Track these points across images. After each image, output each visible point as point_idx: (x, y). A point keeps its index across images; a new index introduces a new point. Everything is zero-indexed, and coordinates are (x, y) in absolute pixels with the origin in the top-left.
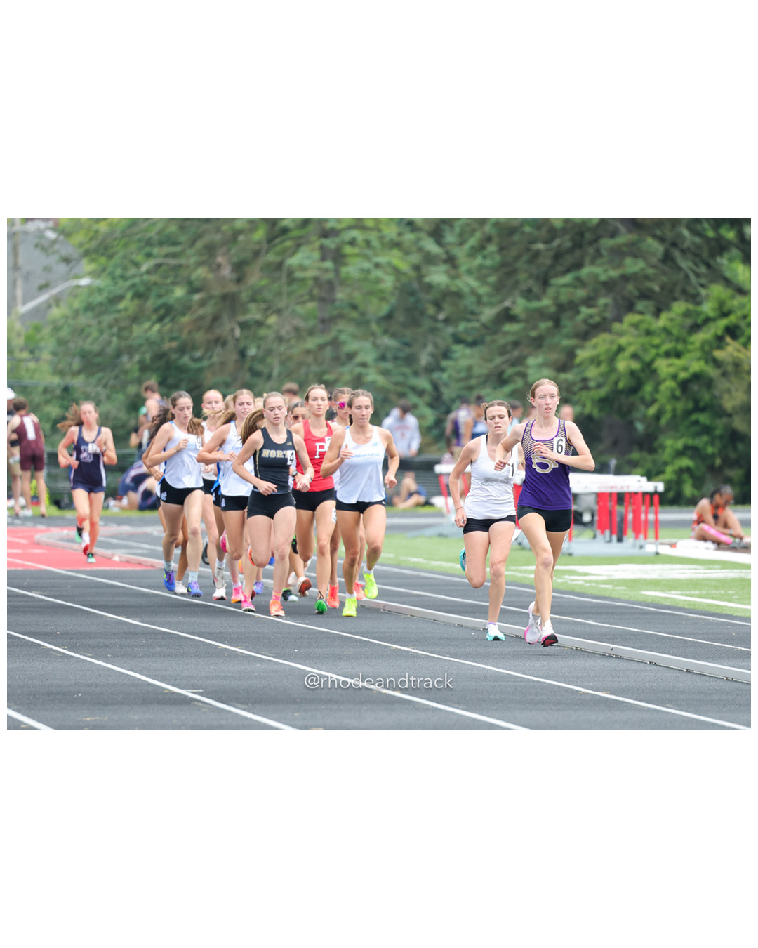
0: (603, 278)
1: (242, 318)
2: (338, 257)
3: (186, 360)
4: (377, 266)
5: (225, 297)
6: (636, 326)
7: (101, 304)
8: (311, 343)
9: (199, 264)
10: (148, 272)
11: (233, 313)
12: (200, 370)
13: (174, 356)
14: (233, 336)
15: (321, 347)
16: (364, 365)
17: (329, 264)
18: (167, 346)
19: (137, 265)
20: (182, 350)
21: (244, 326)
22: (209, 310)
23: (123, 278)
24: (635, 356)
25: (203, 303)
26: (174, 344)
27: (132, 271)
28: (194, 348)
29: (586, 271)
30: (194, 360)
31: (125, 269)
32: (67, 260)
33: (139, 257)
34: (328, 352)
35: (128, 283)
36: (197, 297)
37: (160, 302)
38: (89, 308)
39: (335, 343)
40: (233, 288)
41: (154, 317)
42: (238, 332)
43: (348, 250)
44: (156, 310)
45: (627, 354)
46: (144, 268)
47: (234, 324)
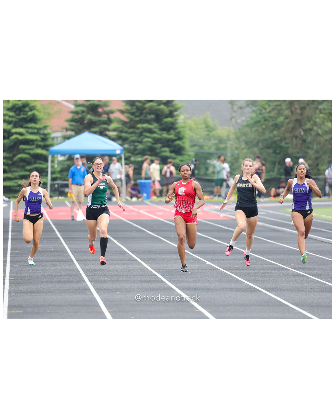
1: (304, 128)
3: (283, 144)
7: (252, 124)
9: (287, 109)
10: (270, 112)
11: (301, 126)
12: (288, 148)
13: (278, 143)
14: (300, 134)
18: (276, 139)
19: (265, 109)
20: (281, 140)
21: (304, 131)
22: (291, 125)
23: (261, 114)
25: (288, 123)
26: (279, 138)
27: (264, 111)
28: (285, 139)
30: (286, 143)
31: (261, 110)
32: (241, 108)
33: (266, 106)
35: (262, 116)
36: (287, 121)
37: (273, 122)
38: (247, 126)
40: (299, 117)
41: (272, 128)
42: (302, 133)
44: (272, 125)
46: (268, 110)
47: (301, 130)
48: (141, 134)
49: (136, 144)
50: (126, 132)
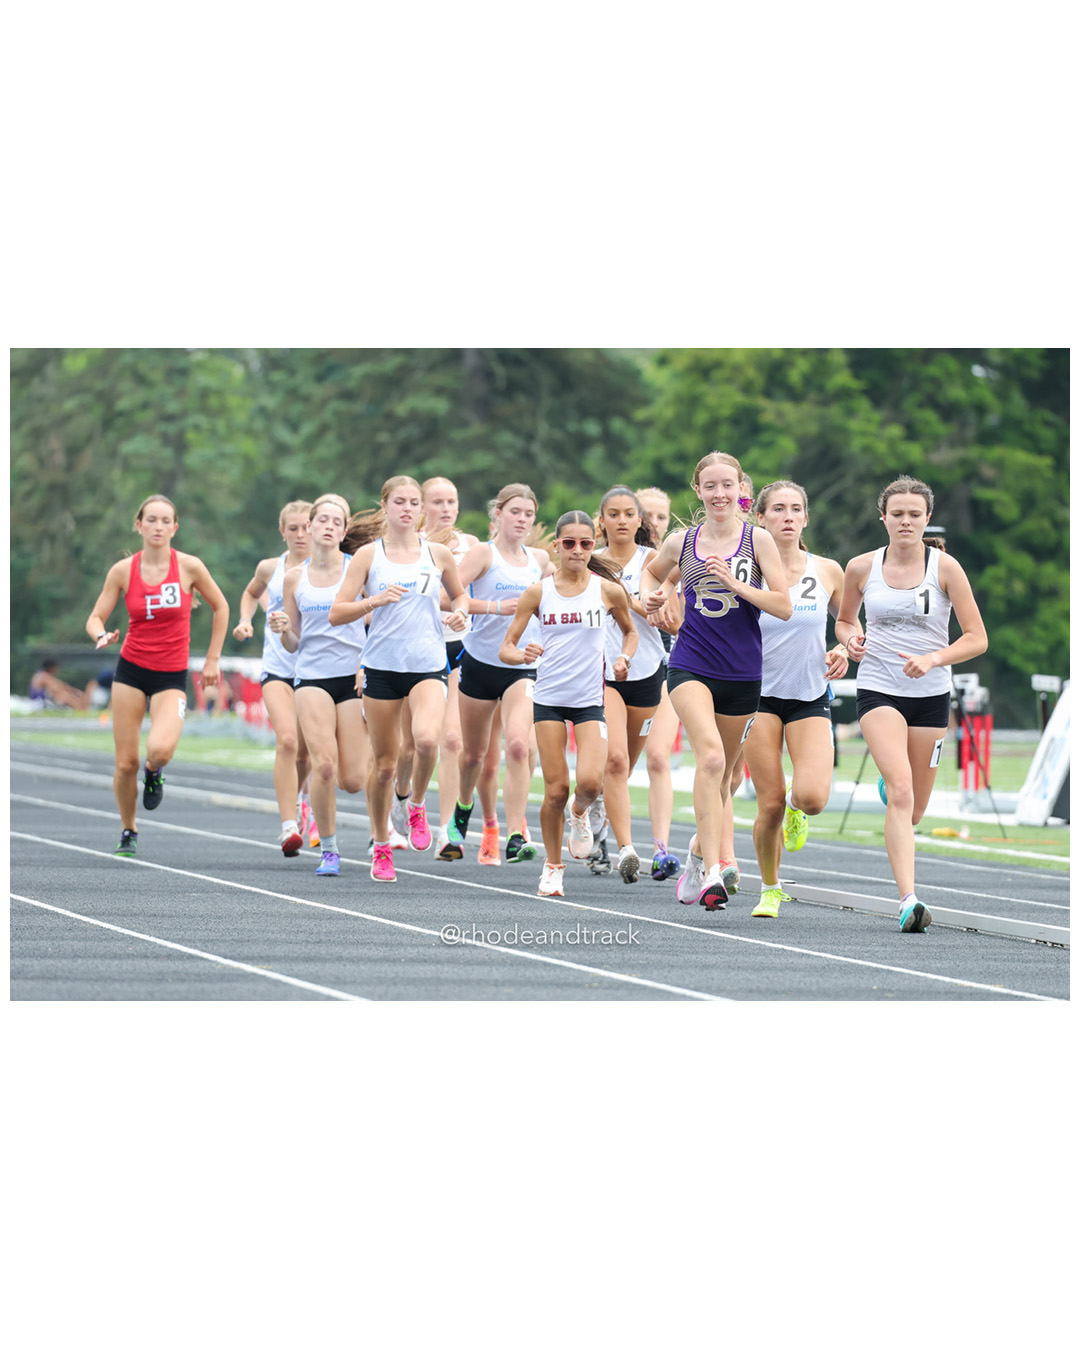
2: (180, 445)
4: (223, 455)
5: (53, 486)
17: (167, 452)
43: (191, 436)
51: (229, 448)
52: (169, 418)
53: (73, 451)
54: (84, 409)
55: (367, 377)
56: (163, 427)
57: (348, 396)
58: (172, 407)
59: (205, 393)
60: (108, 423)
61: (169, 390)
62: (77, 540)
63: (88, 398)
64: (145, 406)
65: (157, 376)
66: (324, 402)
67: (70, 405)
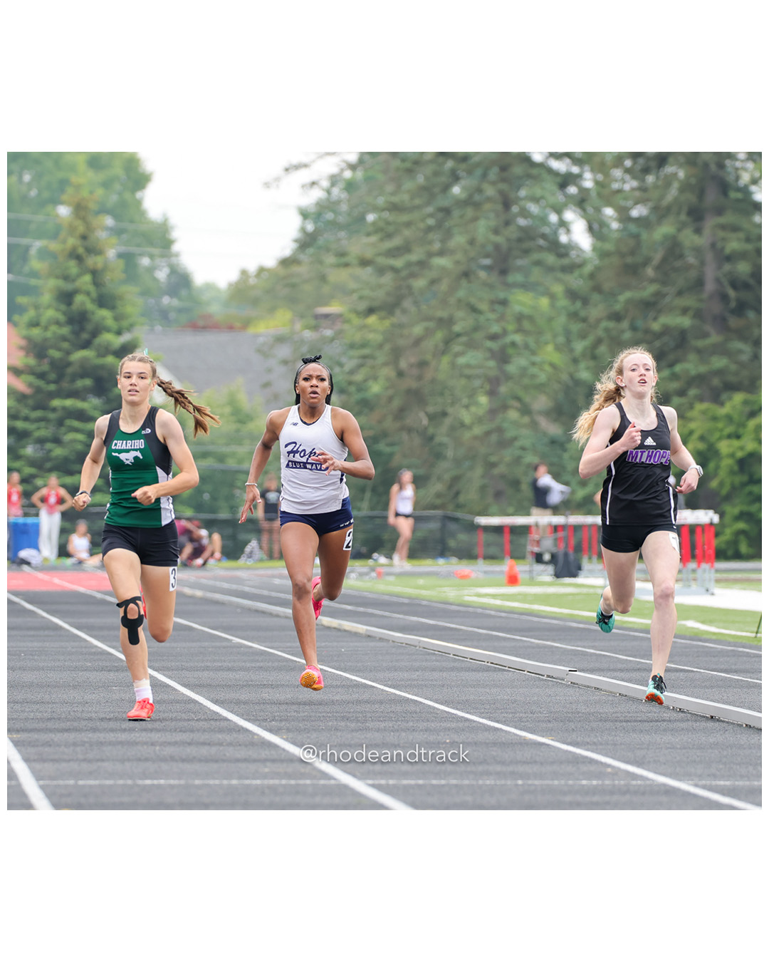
0: (693, 372)
1: (431, 409)
2: (503, 359)
3: (382, 446)
4: (534, 364)
5: (409, 392)
6: (704, 412)
8: (477, 430)
9: (386, 364)
10: (352, 372)
11: (421, 404)
12: (391, 455)
14: (420, 424)
15: (488, 433)
16: (523, 449)
17: (492, 363)
20: (377, 438)
21: (430, 416)
22: (396, 403)
24: (702, 438)
25: (391, 399)
26: (371, 432)
28: (385, 434)
29: (678, 368)
30: (390, 445)
33: (344, 360)
34: (494, 438)
36: (389, 392)
37: (359, 396)
39: (500, 430)
40: (414, 385)
41: (357, 409)
42: (425, 421)
43: (510, 351)
45: (696, 436)
47: (422, 415)
48: (60, 423)
49: (49, 446)
50: (26, 419)
51: (537, 359)
52: (494, 337)
53: (423, 364)
54: (428, 333)
55: (629, 301)
56: (489, 344)
57: (617, 317)
58: (495, 328)
59: (520, 318)
60: (448, 342)
61: (492, 316)
62: (431, 431)
63: (431, 324)
64: (476, 329)
65: (483, 306)
66: (599, 321)
67: (418, 330)
